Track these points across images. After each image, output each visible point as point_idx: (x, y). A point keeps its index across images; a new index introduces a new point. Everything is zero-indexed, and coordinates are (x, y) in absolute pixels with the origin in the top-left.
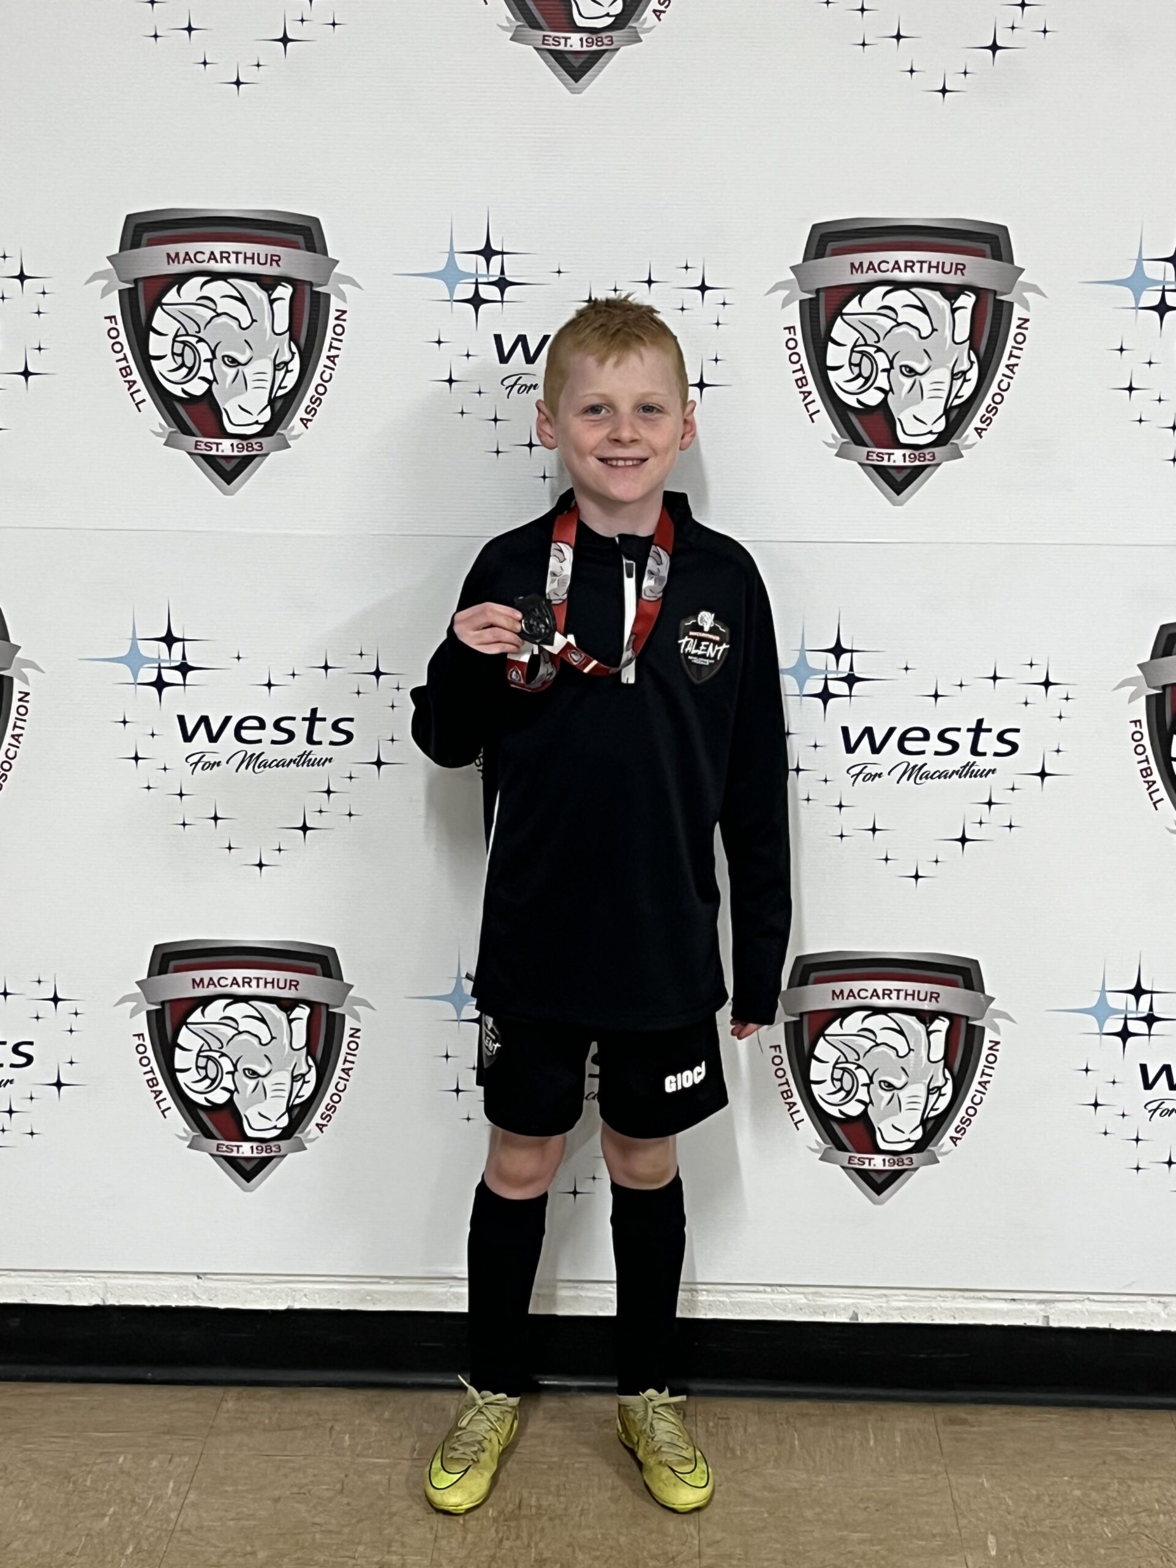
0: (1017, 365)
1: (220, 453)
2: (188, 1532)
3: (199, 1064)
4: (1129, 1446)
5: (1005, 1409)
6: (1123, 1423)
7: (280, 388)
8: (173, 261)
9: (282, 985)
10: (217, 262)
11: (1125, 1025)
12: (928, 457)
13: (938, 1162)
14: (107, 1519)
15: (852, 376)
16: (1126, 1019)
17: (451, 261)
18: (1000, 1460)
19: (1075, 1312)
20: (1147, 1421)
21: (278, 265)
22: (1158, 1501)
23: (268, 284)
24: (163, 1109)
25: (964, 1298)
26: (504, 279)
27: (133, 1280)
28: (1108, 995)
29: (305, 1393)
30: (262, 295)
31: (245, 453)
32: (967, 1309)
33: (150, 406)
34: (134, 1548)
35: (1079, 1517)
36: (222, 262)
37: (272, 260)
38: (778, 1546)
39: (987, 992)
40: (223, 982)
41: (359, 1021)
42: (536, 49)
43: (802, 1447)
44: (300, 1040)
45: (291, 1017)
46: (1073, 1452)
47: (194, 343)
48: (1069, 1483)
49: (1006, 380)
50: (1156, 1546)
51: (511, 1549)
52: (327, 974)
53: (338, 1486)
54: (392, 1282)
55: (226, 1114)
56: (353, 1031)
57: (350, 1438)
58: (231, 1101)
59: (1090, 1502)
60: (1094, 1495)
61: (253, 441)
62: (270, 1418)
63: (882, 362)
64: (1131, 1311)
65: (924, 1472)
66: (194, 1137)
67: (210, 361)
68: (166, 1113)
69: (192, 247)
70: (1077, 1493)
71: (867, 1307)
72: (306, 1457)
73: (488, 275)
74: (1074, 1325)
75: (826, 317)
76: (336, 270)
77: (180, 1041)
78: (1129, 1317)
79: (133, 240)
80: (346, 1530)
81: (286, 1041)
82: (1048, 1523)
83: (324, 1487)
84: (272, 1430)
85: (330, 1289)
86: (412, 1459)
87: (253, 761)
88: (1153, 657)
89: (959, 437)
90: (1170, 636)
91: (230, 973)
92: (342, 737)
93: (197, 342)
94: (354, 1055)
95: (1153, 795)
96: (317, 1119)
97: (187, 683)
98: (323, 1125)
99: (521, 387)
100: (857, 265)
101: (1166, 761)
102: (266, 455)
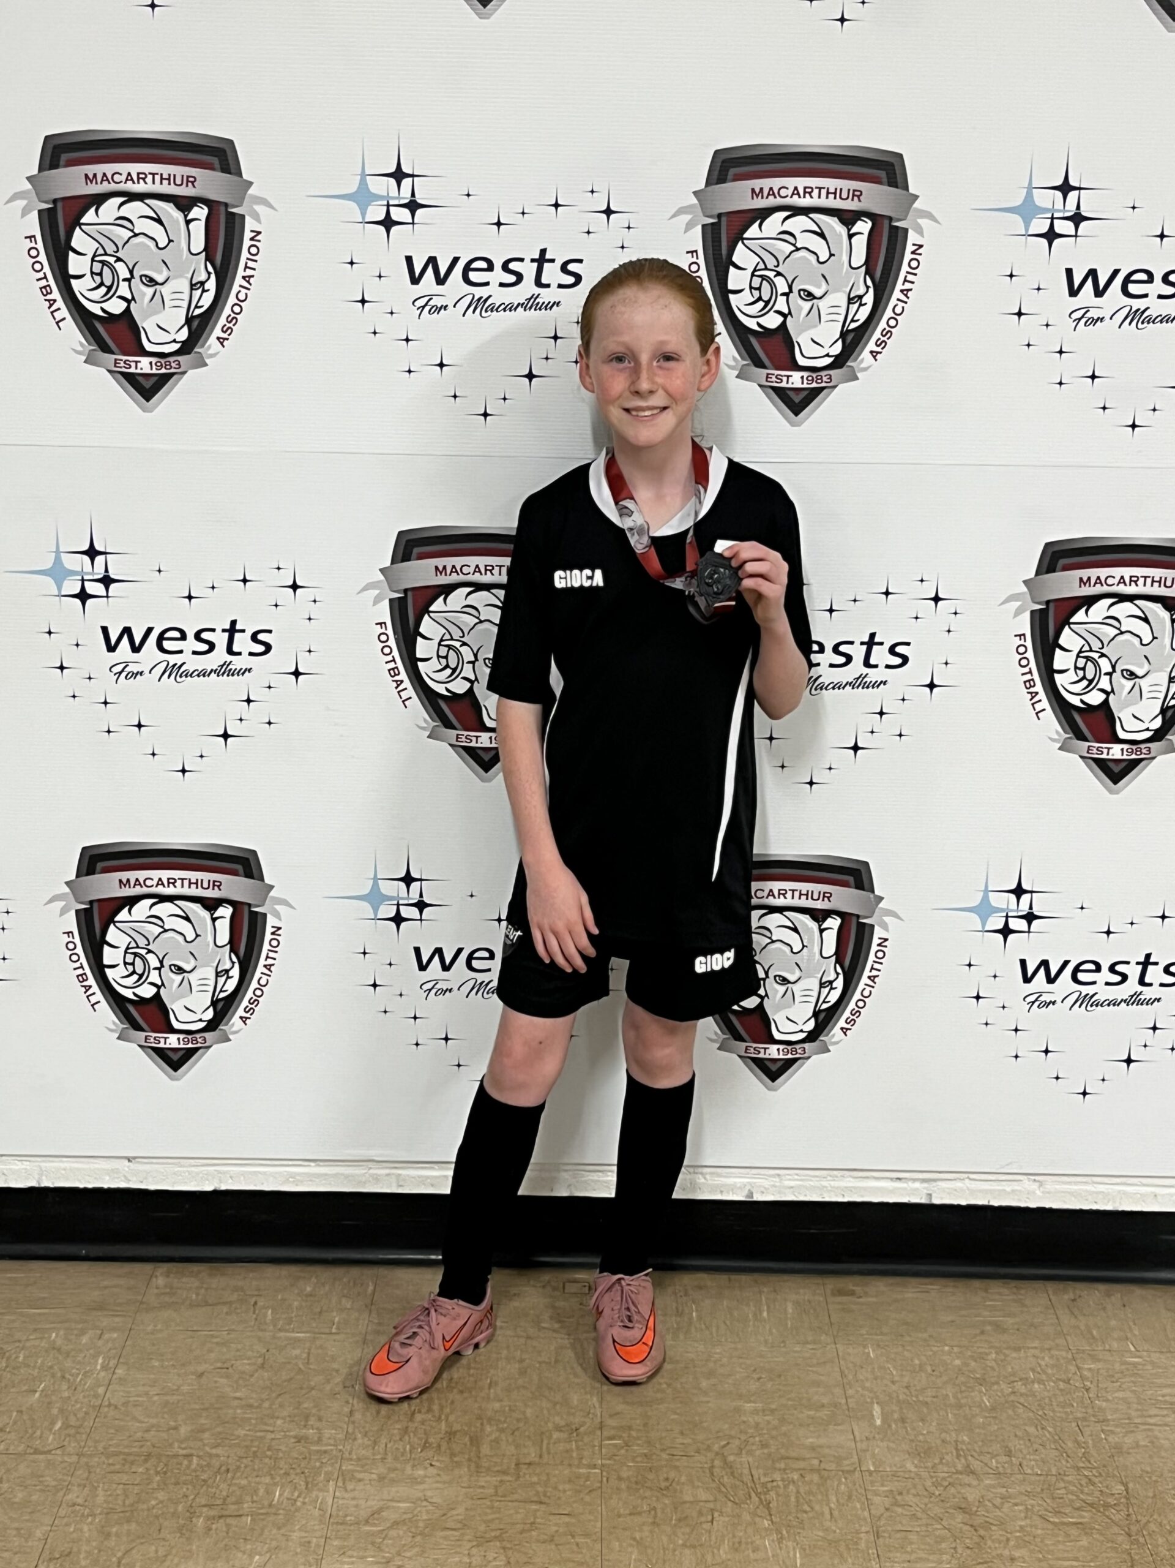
0: (911, 290)
1: (139, 371)
2: (116, 1408)
3: (127, 961)
4: (1005, 1316)
5: (891, 1280)
6: (1000, 1294)
7: (197, 307)
8: (91, 182)
9: (205, 885)
10: (134, 183)
11: (1006, 923)
12: (825, 379)
13: (829, 1051)
14: (37, 1395)
15: (753, 300)
16: (1007, 917)
17: (363, 183)
18: (885, 1330)
19: (956, 1190)
20: (1023, 1292)
21: (194, 186)
22: (1033, 1370)
23: (184, 204)
24: (92, 1003)
25: (852, 1177)
26: (415, 201)
27: (66, 1164)
28: (991, 894)
29: (230, 1268)
30: (178, 215)
31: (163, 371)
32: (855, 1188)
33: (70, 325)
34: (63, 1423)
35: (959, 1386)
36: (138, 183)
37: (188, 181)
39: (877, 892)
40: (149, 883)
41: (280, 919)
43: (700, 1318)
44: (224, 937)
45: (215, 916)
46: (953, 1322)
47: (113, 263)
48: (949, 1353)
49: (901, 304)
50: (1031, 1414)
51: (423, 1422)
52: (249, 875)
53: (260, 1361)
54: (313, 1164)
55: (153, 1008)
56: (275, 929)
57: (272, 1313)
58: (157, 995)
59: (970, 1371)
60: (973, 1365)
61: (172, 359)
62: (197, 1295)
63: (782, 285)
64: (1008, 1189)
65: (814, 1342)
66: (123, 1029)
67: (128, 280)
68: (95, 1006)
69: (109, 168)
70: (957, 1362)
71: (760, 1186)
72: (230, 1331)
73: (399, 198)
74: (955, 1202)
75: (728, 242)
76: (251, 191)
77: (108, 938)
78: (1008, 1195)
79: (51, 161)
80: (266, 1404)
81: (210, 939)
82: (929, 1392)
83: (246, 1361)
84: (198, 1306)
85: (255, 1172)
86: (331, 1333)
87: (175, 671)
88: (1038, 573)
89: (855, 360)
90: (1054, 553)
91: (156, 874)
92: (261, 648)
93: (115, 262)
94: (276, 952)
95: (1035, 705)
96: (240, 1012)
97: (110, 595)
98: (247, 1018)
99: (431, 308)
100: (757, 191)
101: (1048, 673)
102: (184, 373)
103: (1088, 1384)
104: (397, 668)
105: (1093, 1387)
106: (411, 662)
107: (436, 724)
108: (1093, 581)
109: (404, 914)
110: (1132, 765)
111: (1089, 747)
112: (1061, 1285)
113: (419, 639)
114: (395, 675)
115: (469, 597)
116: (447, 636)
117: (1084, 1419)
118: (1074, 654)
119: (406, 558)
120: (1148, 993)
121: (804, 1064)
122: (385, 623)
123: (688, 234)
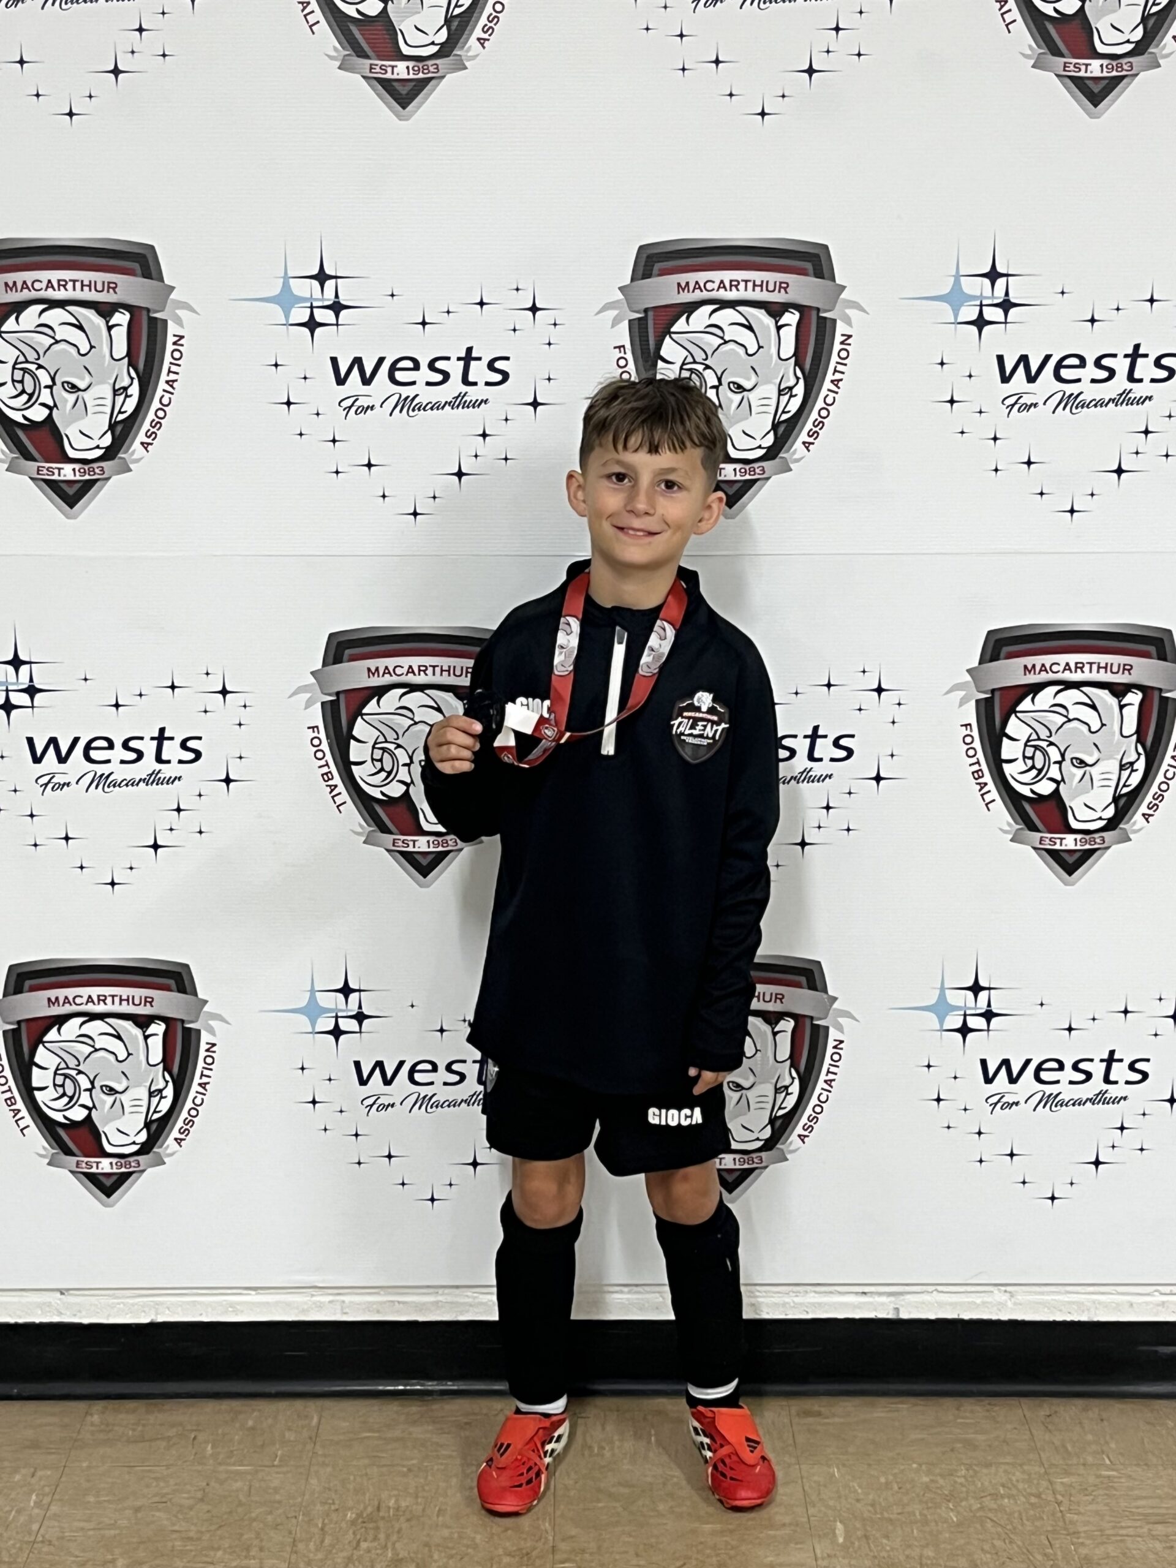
0: (841, 380)
1: (62, 478)
2: (50, 1543)
3: (57, 1082)
4: (976, 1433)
5: (859, 1400)
6: (972, 1412)
7: (120, 412)
8: (11, 290)
9: (137, 1001)
10: (54, 290)
11: (965, 1022)
12: (758, 471)
13: (787, 1159)
16: (965, 1015)
17: (286, 286)
18: (851, 1450)
19: (924, 1303)
20: (996, 1408)
21: (115, 293)
22: (1003, 1486)
23: (105, 310)
24: (21, 1127)
25: (815, 1292)
28: (947, 992)
29: (169, 1404)
30: (100, 322)
31: (87, 477)
32: (820, 1304)
35: (926, 1503)
36: (59, 290)
37: (109, 287)
38: (631, 1539)
39: (831, 992)
40: (78, 1000)
41: (215, 1035)
42: (364, 77)
43: (658, 1442)
44: (156, 1055)
45: (147, 1033)
46: (923, 1439)
47: (34, 370)
48: (917, 1471)
49: (832, 395)
50: (999, 1529)
51: (369, 1551)
52: (182, 990)
53: (199, 1495)
54: (253, 1293)
55: (84, 1131)
56: (209, 1046)
57: (212, 1448)
58: (89, 1118)
59: (938, 1488)
60: (941, 1481)
61: (95, 465)
62: (134, 1430)
63: (711, 378)
64: (978, 1301)
66: (53, 1154)
67: (50, 387)
68: (24, 1131)
69: (29, 276)
70: (926, 1479)
72: (168, 1467)
73: (323, 300)
74: (924, 1316)
75: (655, 336)
76: (173, 296)
77: (37, 1060)
78: (978, 1306)
80: (206, 1537)
81: (143, 1057)
82: (896, 1509)
83: (185, 1495)
84: (136, 1442)
85: (194, 1302)
86: (274, 1466)
87: (103, 781)
88: (981, 662)
89: (788, 451)
90: (997, 641)
91: (85, 991)
92: (191, 756)
93: (37, 369)
94: (211, 1069)
95: (985, 796)
96: (175, 1133)
97: (35, 705)
98: (182, 1140)
99: (356, 408)
100: (683, 285)
101: (996, 763)
102: (108, 479)
103: (1060, 1498)
104: (330, 772)
105: (1066, 1502)
106: (345, 765)
107: (372, 829)
108: (1038, 669)
109: (343, 1027)
110: (1086, 855)
111: (1041, 837)
112: (1037, 1401)
113: (352, 742)
114: (329, 779)
115: (403, 698)
116: (381, 739)
117: (1054, 1532)
118: (1021, 744)
119: (338, 660)
120: (1113, 1091)
121: (761, 1173)
122: (317, 727)
123: (616, 328)
